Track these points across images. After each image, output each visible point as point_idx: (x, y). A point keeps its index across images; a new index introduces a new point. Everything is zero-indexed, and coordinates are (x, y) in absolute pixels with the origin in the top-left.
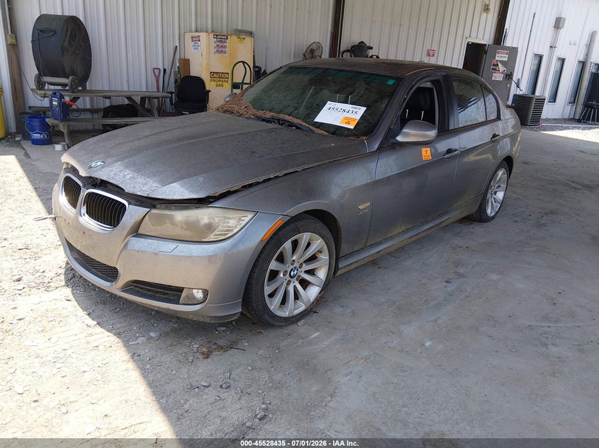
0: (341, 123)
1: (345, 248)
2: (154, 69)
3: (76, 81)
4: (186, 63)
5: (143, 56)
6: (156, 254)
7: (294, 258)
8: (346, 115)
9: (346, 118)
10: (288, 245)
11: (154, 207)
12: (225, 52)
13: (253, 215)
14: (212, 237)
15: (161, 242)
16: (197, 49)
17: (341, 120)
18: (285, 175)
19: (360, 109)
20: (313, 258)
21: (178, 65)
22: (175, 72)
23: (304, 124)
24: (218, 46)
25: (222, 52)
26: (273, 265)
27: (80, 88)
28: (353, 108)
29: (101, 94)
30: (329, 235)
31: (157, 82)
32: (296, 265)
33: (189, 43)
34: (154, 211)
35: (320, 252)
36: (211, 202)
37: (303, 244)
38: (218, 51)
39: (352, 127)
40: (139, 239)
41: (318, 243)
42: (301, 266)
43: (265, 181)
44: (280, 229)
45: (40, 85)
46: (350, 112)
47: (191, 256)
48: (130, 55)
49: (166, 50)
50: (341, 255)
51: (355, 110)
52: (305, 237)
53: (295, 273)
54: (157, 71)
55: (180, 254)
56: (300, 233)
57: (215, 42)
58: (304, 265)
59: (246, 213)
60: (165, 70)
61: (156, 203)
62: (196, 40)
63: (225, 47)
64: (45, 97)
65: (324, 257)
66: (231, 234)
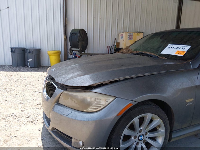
0: (176, 53)
1: (176, 125)
2: (108, 46)
3: (81, 50)
4: (118, 44)
5: (104, 42)
6: (61, 115)
7: (141, 128)
8: (178, 50)
9: (179, 51)
10: (136, 120)
11: (66, 90)
12: (132, 39)
13: (113, 99)
14: (89, 110)
15: (66, 109)
16: (122, 38)
17: (175, 52)
18: (137, 77)
19: (187, 47)
20: (154, 130)
21: (116, 45)
22: (114, 47)
23: (155, 55)
24: (129, 37)
25: (131, 39)
26: (126, 132)
27: (83, 52)
28: (183, 46)
29: (89, 54)
30: (165, 116)
31: (108, 51)
32: (143, 133)
33: (120, 37)
34: (65, 92)
35: (159, 126)
36: (92, 89)
37: (147, 120)
38: (129, 39)
39: (182, 55)
40: (58, 106)
41: (157, 121)
42: (146, 134)
43: (124, 80)
44: (131, 109)
45: (71, 51)
46: (181, 48)
47: (75, 120)
48: (100, 42)
49: (112, 40)
50: (174, 129)
51: (184, 47)
52: (149, 116)
53: (142, 137)
54: (108, 47)
55: (71, 117)
56: (145, 113)
57: (128, 36)
58: (148, 134)
59: (109, 97)
60: (111, 47)
61: (68, 88)
62: (122, 35)
63: (132, 37)
64: (72, 54)
65: (162, 130)
66: (99, 109)
